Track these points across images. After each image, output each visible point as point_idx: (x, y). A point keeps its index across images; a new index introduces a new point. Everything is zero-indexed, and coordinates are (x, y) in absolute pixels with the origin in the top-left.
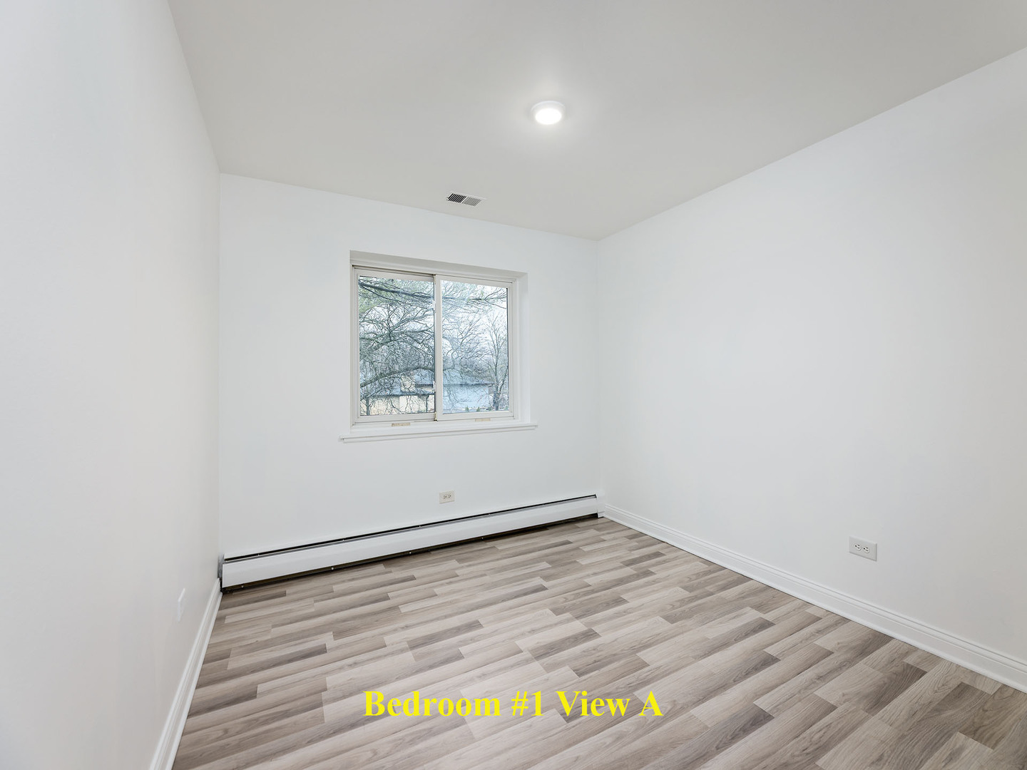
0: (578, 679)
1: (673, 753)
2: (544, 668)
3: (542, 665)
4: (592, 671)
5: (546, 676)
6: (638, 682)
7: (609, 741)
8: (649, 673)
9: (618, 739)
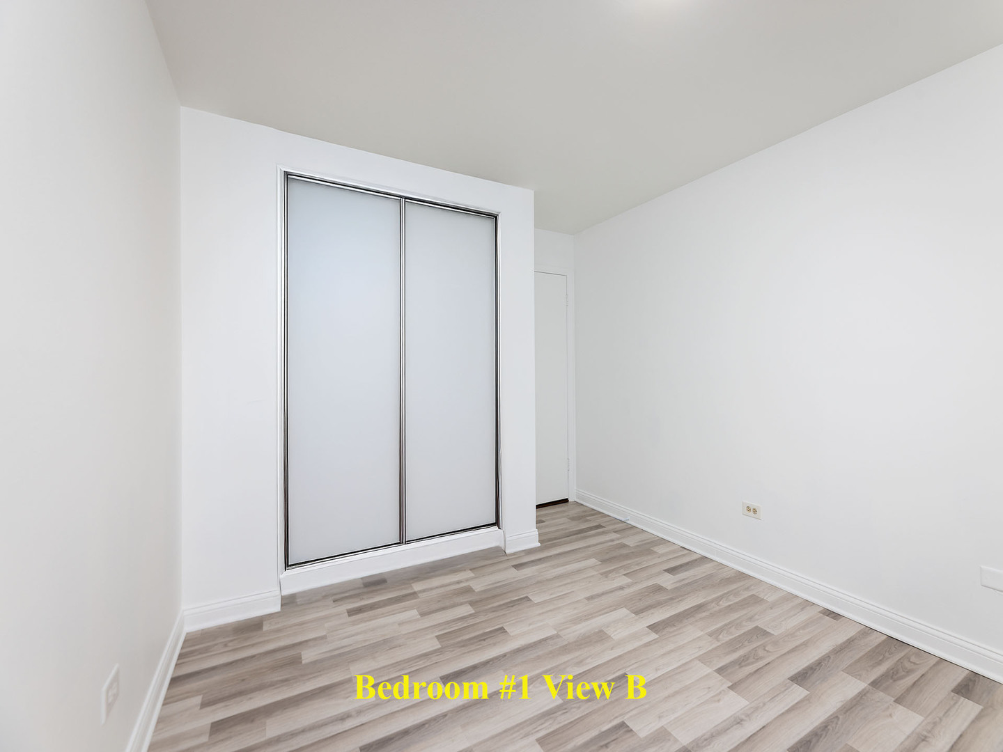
0: (625, 719)
1: (541, 653)
2: (670, 734)
3: (676, 740)
4: (609, 729)
5: (663, 722)
6: (554, 715)
7: (589, 660)
8: (541, 727)
9: (581, 661)
